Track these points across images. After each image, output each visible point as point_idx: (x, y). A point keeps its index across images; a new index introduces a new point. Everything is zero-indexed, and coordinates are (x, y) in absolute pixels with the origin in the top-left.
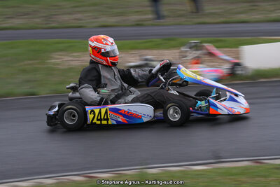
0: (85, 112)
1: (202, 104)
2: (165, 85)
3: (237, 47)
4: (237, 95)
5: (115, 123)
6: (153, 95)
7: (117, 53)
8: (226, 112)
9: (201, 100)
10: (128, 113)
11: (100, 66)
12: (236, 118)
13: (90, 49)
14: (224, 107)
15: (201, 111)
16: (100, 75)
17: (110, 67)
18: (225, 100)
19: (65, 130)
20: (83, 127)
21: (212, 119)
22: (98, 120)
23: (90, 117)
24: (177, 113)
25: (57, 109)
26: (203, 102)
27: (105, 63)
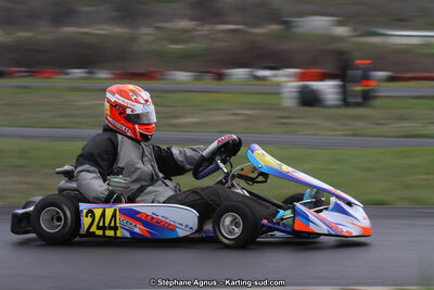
4: (350, 204)
6: (203, 193)
7: (154, 119)
8: (325, 229)
10: (153, 218)
11: (120, 137)
13: (107, 106)
17: (138, 142)
18: (326, 209)
23: (86, 221)
24: (237, 225)
26: (289, 212)
27: (130, 134)
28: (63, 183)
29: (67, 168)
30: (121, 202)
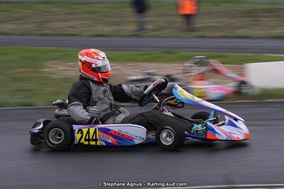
0: (73, 131)
1: (198, 127)
2: (159, 105)
3: (242, 64)
4: (236, 120)
5: (104, 144)
8: (224, 137)
9: (198, 123)
10: (119, 133)
12: (234, 145)
13: (80, 63)
14: (223, 132)
15: (197, 134)
16: (90, 92)
17: (101, 83)
18: (223, 124)
19: (49, 149)
20: (70, 147)
21: (208, 145)
22: (86, 140)
23: (78, 136)
24: (170, 136)
25: (41, 126)
26: (200, 126)
27: (96, 79)
28: (57, 111)
30: (98, 124)
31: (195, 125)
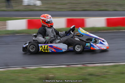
1: (88, 44)
2: (73, 36)
4: (103, 41)
10: (57, 47)
11: (46, 27)
13: (41, 20)
18: (98, 43)
22: (44, 50)
25: (28, 44)
26: (89, 44)
27: (48, 26)
28: (34, 38)
29: (34, 34)
31: (87, 44)
